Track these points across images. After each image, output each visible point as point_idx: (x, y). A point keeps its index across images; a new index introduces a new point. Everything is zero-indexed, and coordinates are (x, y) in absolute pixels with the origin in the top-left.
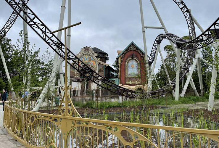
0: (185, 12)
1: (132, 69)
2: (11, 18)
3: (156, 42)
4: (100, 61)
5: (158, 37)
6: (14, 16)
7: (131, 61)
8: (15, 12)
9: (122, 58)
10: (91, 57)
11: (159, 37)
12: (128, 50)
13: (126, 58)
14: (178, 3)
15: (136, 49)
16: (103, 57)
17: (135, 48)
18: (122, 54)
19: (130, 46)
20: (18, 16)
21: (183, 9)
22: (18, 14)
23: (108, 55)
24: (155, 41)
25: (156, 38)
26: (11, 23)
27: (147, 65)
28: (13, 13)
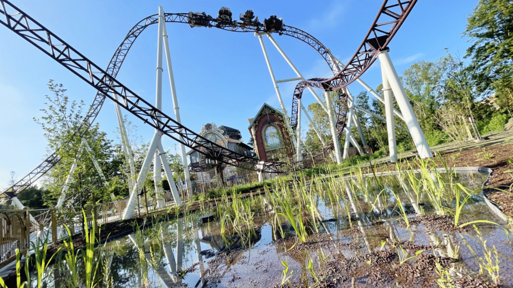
0: (324, 53)
1: (271, 139)
2: (96, 102)
3: (295, 97)
4: (229, 139)
5: (296, 88)
6: (100, 98)
7: (269, 128)
8: (100, 92)
9: (256, 127)
10: (217, 136)
11: (298, 89)
12: (261, 115)
13: (261, 125)
14: (312, 45)
15: (272, 112)
16: (234, 136)
17: (270, 111)
18: (255, 122)
19: (262, 110)
20: (105, 98)
21: (321, 50)
22: (106, 95)
23: (239, 133)
24: (294, 95)
25: (295, 92)
26: (96, 108)
27: (290, 130)
28: (98, 94)
